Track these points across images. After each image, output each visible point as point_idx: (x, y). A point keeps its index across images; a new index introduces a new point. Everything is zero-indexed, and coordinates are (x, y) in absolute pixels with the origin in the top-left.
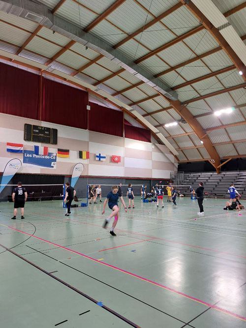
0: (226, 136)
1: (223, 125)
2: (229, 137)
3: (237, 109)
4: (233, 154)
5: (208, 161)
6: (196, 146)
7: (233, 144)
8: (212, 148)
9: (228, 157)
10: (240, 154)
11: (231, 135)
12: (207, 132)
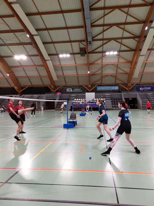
0: (24, 73)
1: (21, 66)
2: (26, 73)
3: (29, 57)
4: (29, 84)
5: (13, 87)
6: (5, 77)
7: (28, 78)
8: (15, 79)
9: (26, 86)
10: (33, 84)
11: (27, 72)
12: (12, 69)
